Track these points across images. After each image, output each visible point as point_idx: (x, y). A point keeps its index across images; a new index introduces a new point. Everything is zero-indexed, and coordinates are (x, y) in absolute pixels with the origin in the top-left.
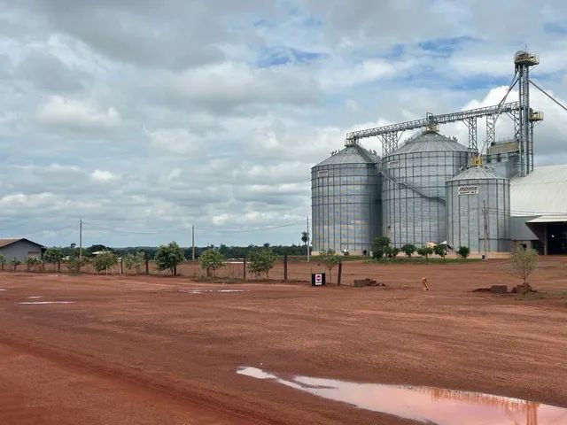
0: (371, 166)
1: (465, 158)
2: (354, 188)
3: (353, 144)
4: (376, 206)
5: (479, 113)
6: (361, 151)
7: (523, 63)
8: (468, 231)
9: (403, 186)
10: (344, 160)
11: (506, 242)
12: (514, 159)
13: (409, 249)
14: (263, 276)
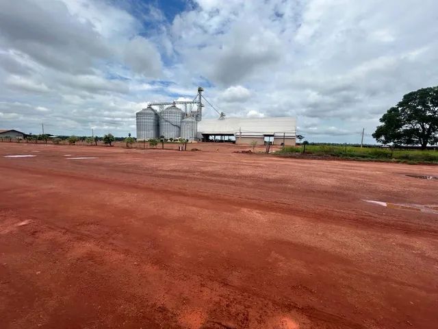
0: (156, 114)
1: (184, 115)
2: (150, 121)
3: (150, 107)
4: (158, 126)
5: (188, 103)
6: (153, 110)
7: (200, 90)
8: (187, 135)
9: (166, 121)
10: (147, 111)
11: (196, 138)
12: (197, 116)
13: (171, 139)
14: (155, 147)
